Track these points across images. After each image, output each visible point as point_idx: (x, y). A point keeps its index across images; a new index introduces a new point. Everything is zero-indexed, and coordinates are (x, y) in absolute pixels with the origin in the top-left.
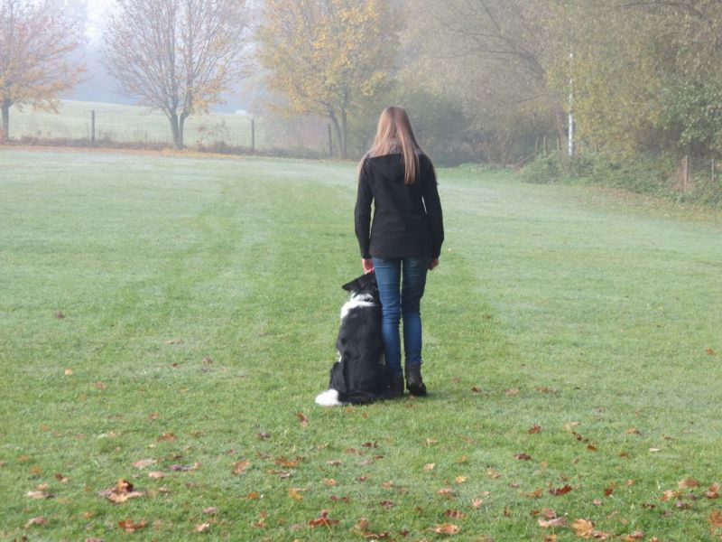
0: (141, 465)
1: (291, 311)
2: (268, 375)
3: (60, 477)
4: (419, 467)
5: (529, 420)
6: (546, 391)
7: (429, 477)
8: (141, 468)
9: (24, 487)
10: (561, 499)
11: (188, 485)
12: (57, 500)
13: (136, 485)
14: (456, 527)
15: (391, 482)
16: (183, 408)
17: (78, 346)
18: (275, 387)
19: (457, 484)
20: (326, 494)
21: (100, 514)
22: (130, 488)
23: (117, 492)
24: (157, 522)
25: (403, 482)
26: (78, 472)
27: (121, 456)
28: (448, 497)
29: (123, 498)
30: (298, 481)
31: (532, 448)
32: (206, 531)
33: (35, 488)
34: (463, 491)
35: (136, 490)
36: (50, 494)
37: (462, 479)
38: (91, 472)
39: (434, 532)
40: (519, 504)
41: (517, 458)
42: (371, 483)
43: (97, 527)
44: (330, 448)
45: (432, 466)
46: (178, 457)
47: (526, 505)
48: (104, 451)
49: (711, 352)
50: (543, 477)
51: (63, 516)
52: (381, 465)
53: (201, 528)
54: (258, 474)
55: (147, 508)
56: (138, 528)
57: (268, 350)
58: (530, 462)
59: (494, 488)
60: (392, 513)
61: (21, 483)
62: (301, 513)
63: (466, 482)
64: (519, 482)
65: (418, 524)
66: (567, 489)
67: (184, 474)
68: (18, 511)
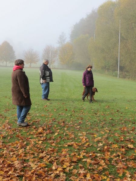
0: (48, 104)
4: (78, 104)
20: (68, 107)
21: (43, 109)
22: (46, 106)
28: (82, 108)
33: (36, 106)
38: (42, 104)
42: (73, 106)
49: (110, 92)
51: (39, 109)
52: (74, 104)
54: (60, 105)
56: (48, 111)
59: (87, 107)
68: (34, 108)
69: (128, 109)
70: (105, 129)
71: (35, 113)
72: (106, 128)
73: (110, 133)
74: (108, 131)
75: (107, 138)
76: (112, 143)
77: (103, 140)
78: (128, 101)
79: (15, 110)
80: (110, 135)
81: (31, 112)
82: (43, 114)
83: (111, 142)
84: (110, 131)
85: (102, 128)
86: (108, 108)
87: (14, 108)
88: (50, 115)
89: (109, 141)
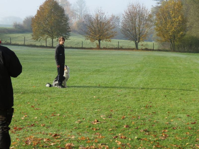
1: (149, 84)
2: (138, 98)
3: (83, 119)
4: (164, 118)
7: (165, 120)
8: (102, 117)
9: (75, 121)
11: (110, 121)
12: (81, 124)
13: (99, 121)
14: (167, 131)
15: (156, 121)
16: (117, 105)
17: (99, 91)
18: (139, 101)
19: (171, 122)
21: (90, 127)
22: (98, 121)
23: (95, 122)
24: (101, 128)
25: (159, 121)
26: (88, 118)
27: (98, 115)
29: (95, 123)
30: (135, 120)
32: (111, 131)
33: (78, 121)
34: (172, 123)
35: (99, 122)
36: (80, 122)
37: (172, 120)
38: (91, 118)
39: (162, 132)
40: (183, 126)
41: (187, 116)
42: (151, 121)
43: (88, 129)
44: (145, 113)
45: (167, 117)
46: (111, 115)
47: (185, 126)
48: (96, 113)
51: (81, 127)
52: (155, 117)
53: (110, 130)
55: (100, 126)
56: (97, 130)
57: (140, 93)
58: (189, 117)
59: (179, 122)
60: (154, 127)
61: (75, 120)
62: (133, 127)
63: (173, 121)
64: (185, 121)
65: (159, 130)
67: (111, 118)
68: (72, 125)
71: (69, 134)
79: (33, 128)
81: (64, 132)
82: (85, 136)
87: (32, 125)
88: (96, 138)
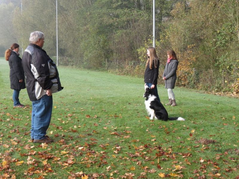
5: (4, 97)
6: (9, 93)
10: (6, 110)
31: (3, 102)
50: (4, 107)
66: (7, 108)
69: (57, 108)
70: (12, 140)
72: (15, 138)
73: (18, 146)
74: (16, 143)
75: (11, 154)
76: (16, 161)
77: (3, 157)
78: (61, 97)
80: (16, 148)
83: (14, 159)
84: (19, 142)
85: (9, 140)
86: (27, 109)
89: (13, 158)
